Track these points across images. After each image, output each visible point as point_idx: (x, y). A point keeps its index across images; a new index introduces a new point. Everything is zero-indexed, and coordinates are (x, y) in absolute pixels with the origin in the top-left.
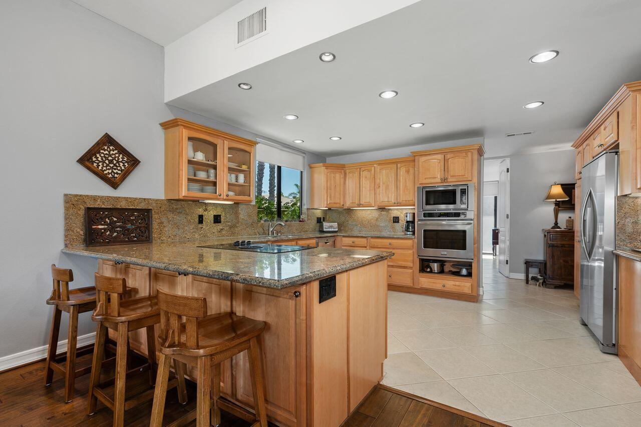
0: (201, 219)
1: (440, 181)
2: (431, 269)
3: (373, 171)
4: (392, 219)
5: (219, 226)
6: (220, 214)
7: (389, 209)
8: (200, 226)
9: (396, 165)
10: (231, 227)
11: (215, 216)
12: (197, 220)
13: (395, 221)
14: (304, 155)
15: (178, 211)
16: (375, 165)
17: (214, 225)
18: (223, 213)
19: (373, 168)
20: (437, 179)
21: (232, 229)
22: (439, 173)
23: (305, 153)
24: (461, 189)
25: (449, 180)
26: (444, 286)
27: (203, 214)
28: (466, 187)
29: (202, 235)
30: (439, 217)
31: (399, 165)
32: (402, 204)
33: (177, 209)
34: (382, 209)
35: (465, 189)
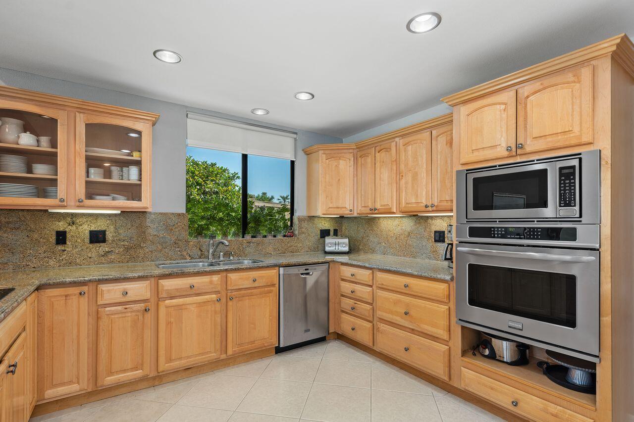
0: (61, 238)
1: (506, 153)
2: (492, 351)
3: (394, 149)
4: (433, 235)
5: (103, 248)
6: (104, 229)
7: (428, 217)
8: (60, 247)
9: (428, 133)
10: (127, 249)
11: (91, 232)
12: (53, 239)
13: (437, 238)
14: (295, 136)
15: (11, 226)
16: (397, 139)
17: (91, 245)
18: (112, 228)
19: (393, 144)
20: (499, 149)
21: (132, 252)
22: (504, 135)
23: (296, 133)
24: (561, 169)
25: (528, 149)
26: (515, 404)
27: (67, 230)
28: (575, 162)
29: (64, 261)
30: (503, 237)
31: (434, 132)
32: (440, 208)
33: (8, 223)
34: (415, 216)
35: (573, 167)
